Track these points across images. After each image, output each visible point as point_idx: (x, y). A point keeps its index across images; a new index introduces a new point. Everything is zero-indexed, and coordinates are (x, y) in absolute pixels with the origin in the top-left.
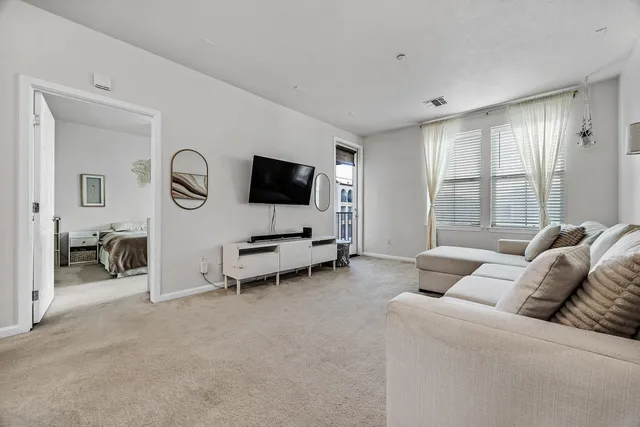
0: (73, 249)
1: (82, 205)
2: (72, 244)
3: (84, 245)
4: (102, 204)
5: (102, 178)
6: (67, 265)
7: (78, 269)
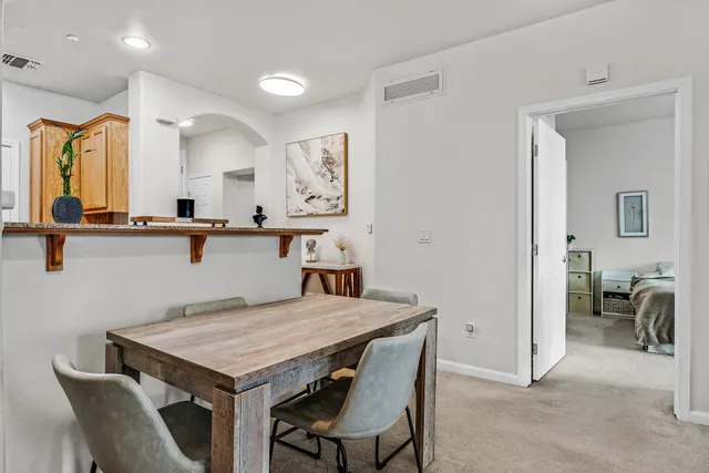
0: (607, 294)
1: (619, 236)
2: (605, 287)
3: (619, 291)
4: (644, 233)
5: (644, 194)
6: (599, 314)
7: (609, 323)
